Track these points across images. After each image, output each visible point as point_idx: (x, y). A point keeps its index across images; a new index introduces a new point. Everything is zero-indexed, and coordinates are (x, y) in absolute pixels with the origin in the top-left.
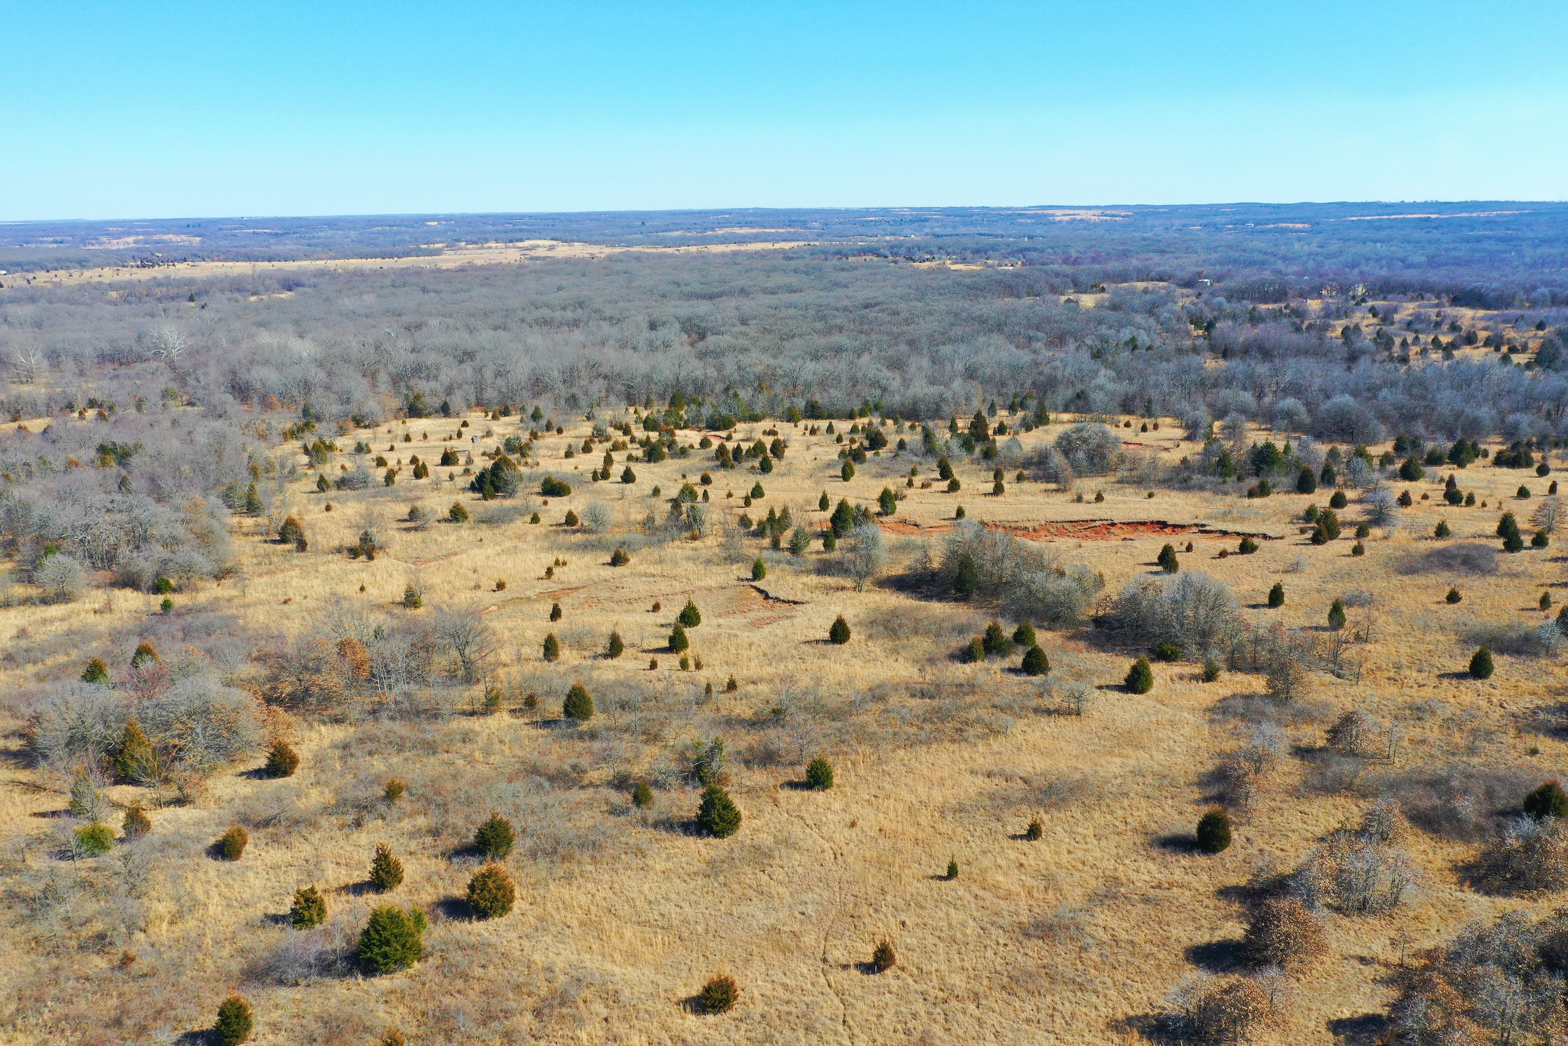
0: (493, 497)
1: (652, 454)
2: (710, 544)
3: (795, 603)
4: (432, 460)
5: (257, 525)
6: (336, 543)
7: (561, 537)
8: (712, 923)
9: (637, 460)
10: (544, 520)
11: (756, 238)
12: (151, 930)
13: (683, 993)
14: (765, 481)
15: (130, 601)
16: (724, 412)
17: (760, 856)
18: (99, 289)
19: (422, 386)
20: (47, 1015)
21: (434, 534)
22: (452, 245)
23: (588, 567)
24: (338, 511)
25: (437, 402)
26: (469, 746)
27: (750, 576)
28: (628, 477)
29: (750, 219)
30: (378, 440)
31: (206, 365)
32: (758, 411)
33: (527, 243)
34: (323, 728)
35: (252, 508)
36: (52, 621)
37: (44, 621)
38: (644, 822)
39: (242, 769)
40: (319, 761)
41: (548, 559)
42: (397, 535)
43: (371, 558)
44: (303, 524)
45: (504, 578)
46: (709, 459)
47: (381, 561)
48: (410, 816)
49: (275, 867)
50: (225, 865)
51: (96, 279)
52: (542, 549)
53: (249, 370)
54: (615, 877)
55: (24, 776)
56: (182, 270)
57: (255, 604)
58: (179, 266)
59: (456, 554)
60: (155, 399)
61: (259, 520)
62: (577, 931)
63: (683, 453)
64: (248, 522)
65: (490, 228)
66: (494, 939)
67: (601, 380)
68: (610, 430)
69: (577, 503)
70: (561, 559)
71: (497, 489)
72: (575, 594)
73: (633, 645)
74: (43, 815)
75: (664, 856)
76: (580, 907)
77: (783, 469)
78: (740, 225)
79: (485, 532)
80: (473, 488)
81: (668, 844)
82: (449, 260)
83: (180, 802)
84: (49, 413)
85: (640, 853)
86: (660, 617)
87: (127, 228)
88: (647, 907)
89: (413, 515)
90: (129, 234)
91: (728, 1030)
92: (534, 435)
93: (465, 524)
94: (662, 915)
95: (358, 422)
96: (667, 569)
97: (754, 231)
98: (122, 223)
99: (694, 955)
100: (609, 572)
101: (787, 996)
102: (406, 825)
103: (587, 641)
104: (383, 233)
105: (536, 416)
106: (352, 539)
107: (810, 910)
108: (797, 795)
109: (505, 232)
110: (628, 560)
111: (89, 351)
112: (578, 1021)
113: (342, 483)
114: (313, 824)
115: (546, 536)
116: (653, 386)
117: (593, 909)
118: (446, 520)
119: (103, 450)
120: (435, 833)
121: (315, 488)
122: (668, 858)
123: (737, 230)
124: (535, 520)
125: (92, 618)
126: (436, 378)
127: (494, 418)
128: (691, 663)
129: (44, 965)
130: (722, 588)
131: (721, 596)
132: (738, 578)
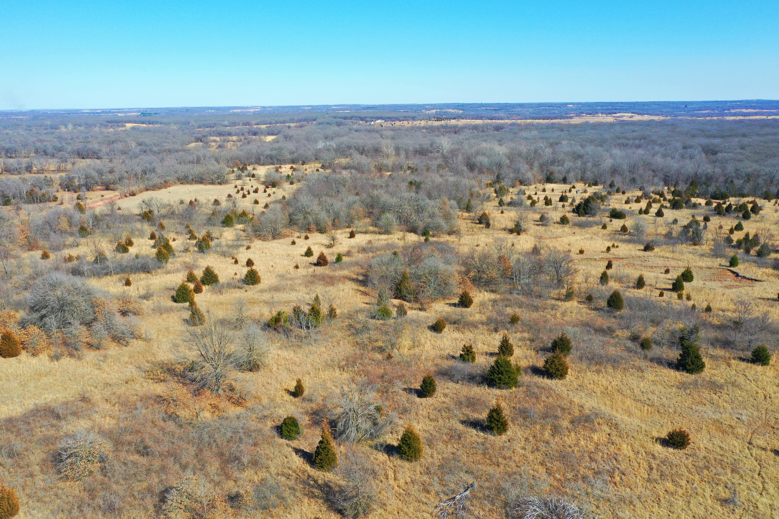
0: (583, 216)
1: (675, 205)
2: (705, 248)
3: (756, 280)
4: (555, 199)
5: (469, 216)
6: (503, 226)
7: (617, 236)
8: (679, 409)
9: (666, 207)
10: (609, 228)
11: (756, 114)
12: (401, 350)
13: (656, 434)
14: (745, 224)
15: (412, 238)
16: (723, 190)
17: (714, 386)
18: (419, 128)
19: (555, 169)
20: (356, 369)
21: (551, 228)
22: (578, 115)
23: (630, 250)
24: (507, 214)
25: (561, 177)
26: (554, 312)
27: (728, 264)
28: (659, 214)
29: (754, 105)
30: (530, 190)
31: (457, 155)
32: (745, 191)
33: (618, 115)
34: (486, 293)
35: (468, 208)
36: (381, 240)
37: (379, 240)
38: (646, 357)
39: (448, 302)
40: (482, 304)
41: (610, 244)
42: (533, 226)
43: (519, 234)
44: (490, 217)
45: (584, 249)
46: (709, 210)
47: (523, 236)
48: (521, 332)
49: (456, 339)
50: (434, 334)
51: (418, 125)
52: (606, 240)
53: (475, 158)
54: (624, 378)
55: (362, 289)
56: (453, 122)
57: (464, 245)
58: (452, 121)
59: (560, 237)
60: (434, 167)
61: (471, 214)
62: (599, 395)
63: (695, 206)
64: (466, 214)
65: (599, 108)
66: (554, 388)
67: (650, 172)
68: (652, 194)
69: (629, 222)
70: (616, 244)
71: (586, 213)
72: (621, 261)
73: (651, 285)
74: (367, 303)
75: (654, 374)
76: (603, 386)
77: (757, 219)
78: (747, 108)
79: (577, 230)
80: (573, 211)
81: (657, 370)
82: (576, 121)
83: (421, 309)
84: (392, 170)
85: (640, 369)
86: (669, 276)
87: (433, 106)
88: (641, 394)
89: (542, 218)
90: (434, 109)
91: (681, 458)
92: (609, 193)
93: (567, 226)
94: (650, 400)
95: (522, 183)
96: (676, 255)
97: (755, 111)
98: (431, 105)
99: (665, 421)
100: (642, 253)
101: (722, 453)
102: (519, 335)
103: (624, 279)
104: (546, 110)
105: (611, 185)
106: (511, 225)
107: (744, 418)
108: (743, 365)
109: (607, 110)
110: (654, 249)
111: (411, 148)
112: (594, 431)
113: (510, 204)
114: (476, 327)
115: (609, 235)
116: (681, 176)
117: (610, 388)
118: (558, 223)
119: (411, 183)
120: (532, 341)
121: (497, 204)
122: (656, 376)
123: (744, 111)
124: (604, 227)
125: (397, 241)
126: (562, 165)
127: (589, 186)
128: (684, 297)
129: (358, 352)
130: (709, 268)
131: (708, 272)
132: (720, 265)
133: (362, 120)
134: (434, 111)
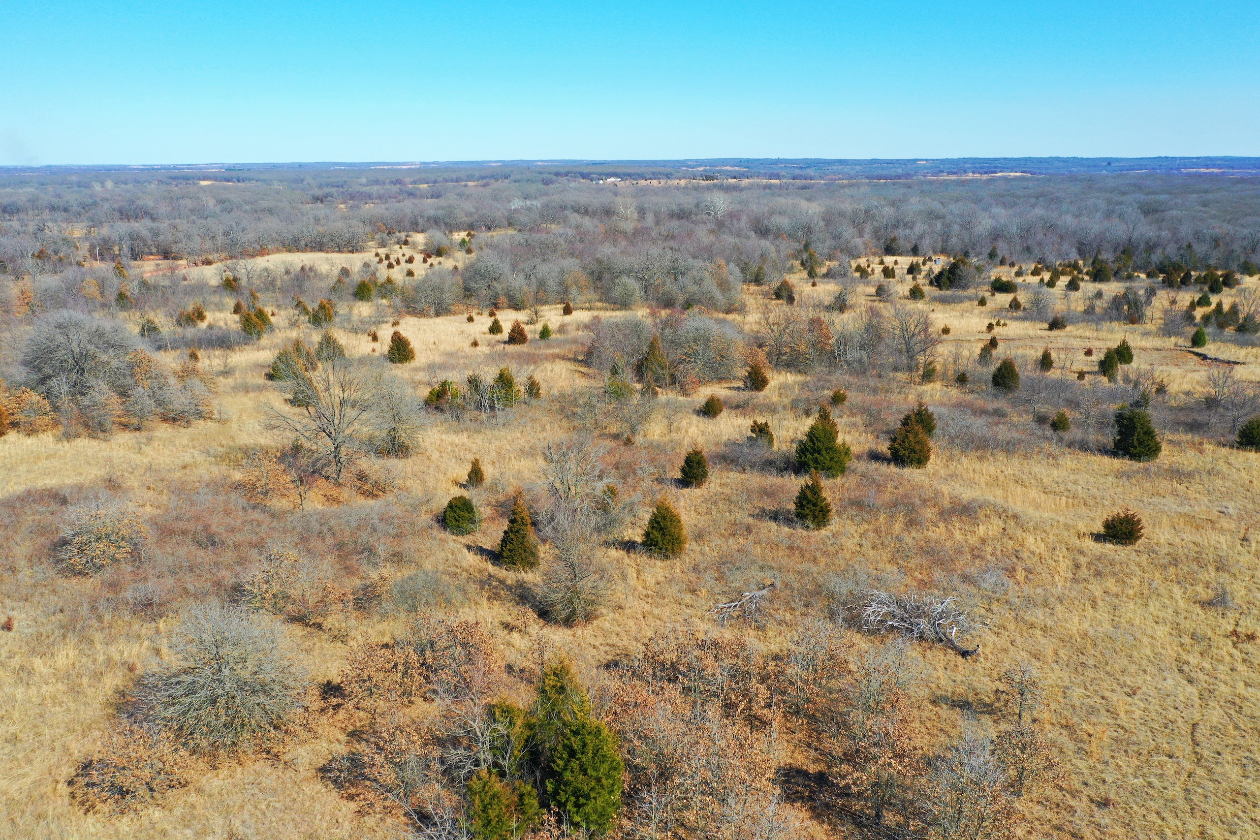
0: (948, 289)
1: (1098, 278)
2: (1150, 327)
3: (1236, 363)
4: (900, 270)
5: (760, 290)
6: (816, 303)
7: (1004, 313)
9: (1082, 280)
10: (990, 305)
12: (648, 436)
13: (1084, 530)
14: (1213, 297)
16: (1175, 259)
18: (677, 188)
21: (895, 304)
22: (935, 175)
23: (1026, 329)
24: (821, 287)
25: (909, 246)
27: (1190, 344)
28: (1072, 287)
31: (740, 218)
32: (1211, 262)
34: (788, 374)
39: (726, 385)
40: (784, 386)
41: (992, 322)
42: (864, 302)
43: (842, 311)
44: (794, 290)
45: (949, 328)
46: (1155, 283)
47: (848, 314)
48: (850, 415)
49: (740, 426)
50: (703, 419)
51: (675, 184)
52: (985, 317)
53: (769, 219)
54: (1025, 466)
55: (584, 370)
56: (732, 182)
58: (730, 180)
61: (763, 287)
62: (983, 486)
63: (1129, 279)
64: (755, 288)
66: (907, 477)
67: (1055, 238)
68: (1058, 267)
69: (1022, 297)
70: (1002, 322)
71: (952, 285)
72: (1012, 341)
73: (1063, 367)
75: (1075, 462)
76: (989, 476)
77: (1233, 293)
79: (938, 306)
81: (1080, 457)
83: (681, 394)
85: (1051, 456)
86: (1091, 357)
88: (1054, 484)
89: (880, 293)
91: (1128, 555)
92: (989, 264)
93: (922, 301)
94: (1069, 491)
96: (1102, 334)
99: (1098, 514)
100: (1046, 333)
101: (1197, 549)
102: (845, 420)
103: (1019, 361)
104: (882, 167)
105: (992, 256)
106: (829, 301)
108: (1225, 451)
110: (1065, 327)
111: (664, 210)
112: (977, 524)
113: (827, 275)
114: (774, 410)
115: (991, 312)
117: (1001, 478)
118: (906, 298)
120: (868, 425)
121: (806, 276)
122: (1079, 463)
124: (982, 303)
128: (1119, 379)
130: (1158, 350)
131: (1156, 355)
132: (1176, 345)
133: (584, 178)
134: (701, 169)
